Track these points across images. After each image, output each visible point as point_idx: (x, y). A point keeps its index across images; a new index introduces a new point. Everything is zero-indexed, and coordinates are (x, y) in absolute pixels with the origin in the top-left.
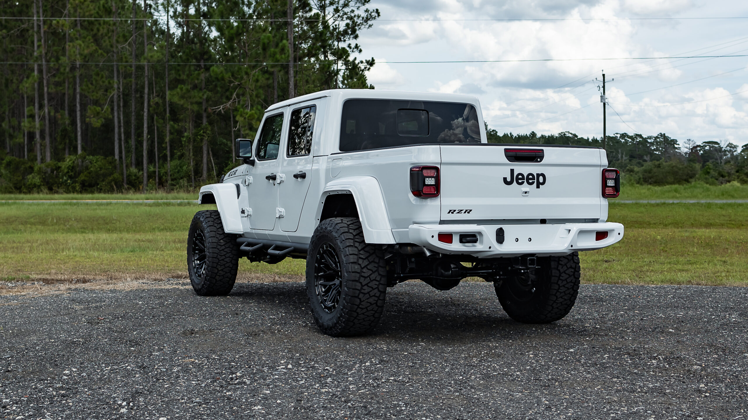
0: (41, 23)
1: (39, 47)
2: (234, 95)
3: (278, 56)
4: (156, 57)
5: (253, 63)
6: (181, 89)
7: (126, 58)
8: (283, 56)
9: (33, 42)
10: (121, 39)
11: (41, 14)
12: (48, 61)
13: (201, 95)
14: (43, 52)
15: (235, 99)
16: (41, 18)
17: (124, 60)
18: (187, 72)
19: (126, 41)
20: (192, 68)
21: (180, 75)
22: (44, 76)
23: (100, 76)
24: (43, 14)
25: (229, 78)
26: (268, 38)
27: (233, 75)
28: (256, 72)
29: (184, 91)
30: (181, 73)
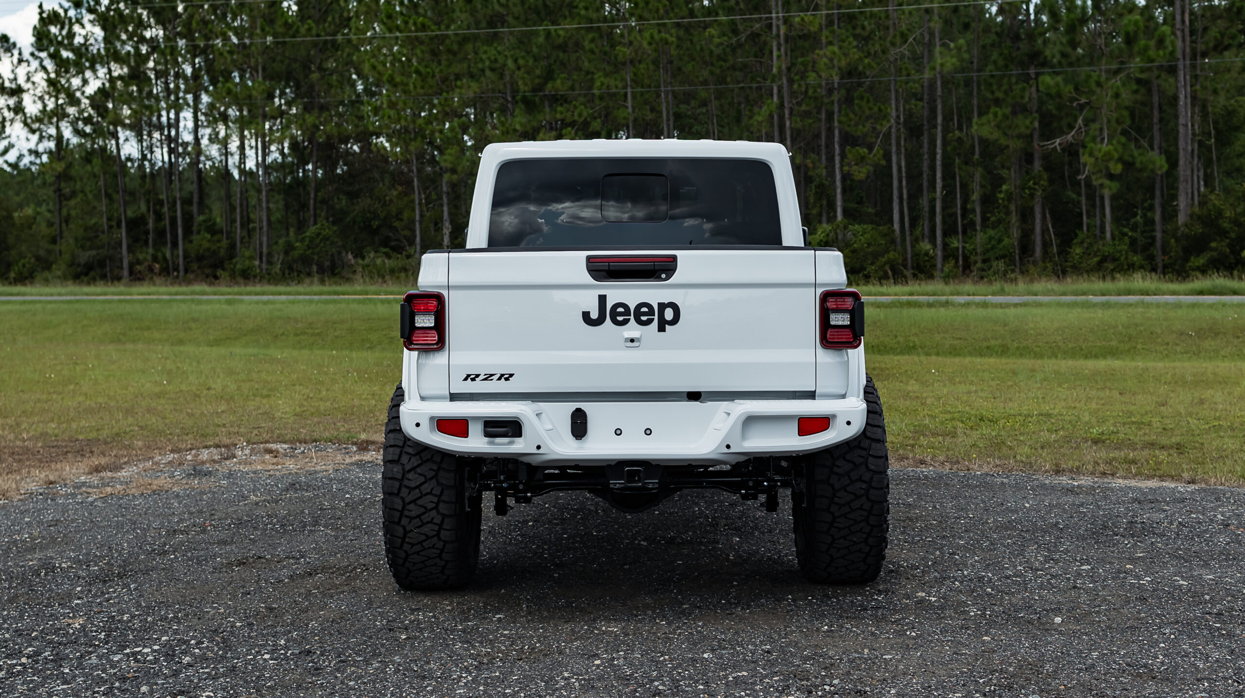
0: (781, 22)
1: (779, 57)
2: (1080, 121)
3: (1152, 53)
4: (949, 65)
5: (1114, 66)
6: (995, 115)
7: (906, 69)
8: (1161, 53)
9: (771, 52)
10: (898, 41)
11: (780, 9)
12: (791, 81)
13: (1028, 122)
14: (784, 67)
15: (1080, 128)
16: (780, 15)
17: (904, 72)
18: (1005, 87)
19: (906, 42)
20: (1014, 80)
21: (993, 93)
22: (786, 105)
23: (865, 100)
24: (783, 9)
25: (1070, 93)
26: (1136, 23)
27: (1076, 89)
28: (1117, 82)
29: (1000, 117)
30: (995, 87)
